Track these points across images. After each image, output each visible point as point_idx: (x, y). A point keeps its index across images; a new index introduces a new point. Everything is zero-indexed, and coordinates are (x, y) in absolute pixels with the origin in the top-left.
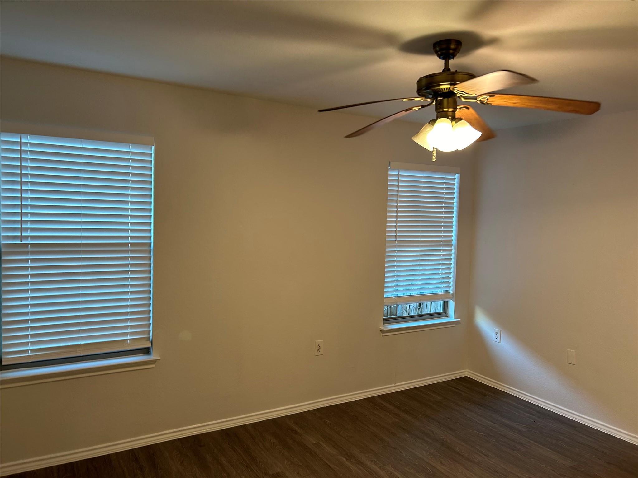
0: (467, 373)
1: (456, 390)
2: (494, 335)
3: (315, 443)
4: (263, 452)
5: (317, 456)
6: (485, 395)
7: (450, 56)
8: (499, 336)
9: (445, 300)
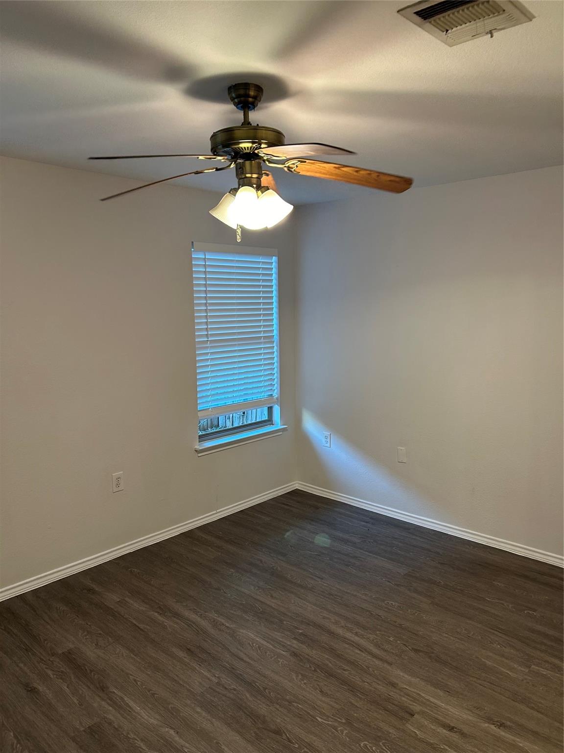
0: (297, 485)
1: (286, 507)
2: (324, 440)
3: (119, 601)
4: (48, 627)
5: (123, 616)
6: (317, 508)
7: (250, 105)
8: (328, 440)
9: (270, 406)
